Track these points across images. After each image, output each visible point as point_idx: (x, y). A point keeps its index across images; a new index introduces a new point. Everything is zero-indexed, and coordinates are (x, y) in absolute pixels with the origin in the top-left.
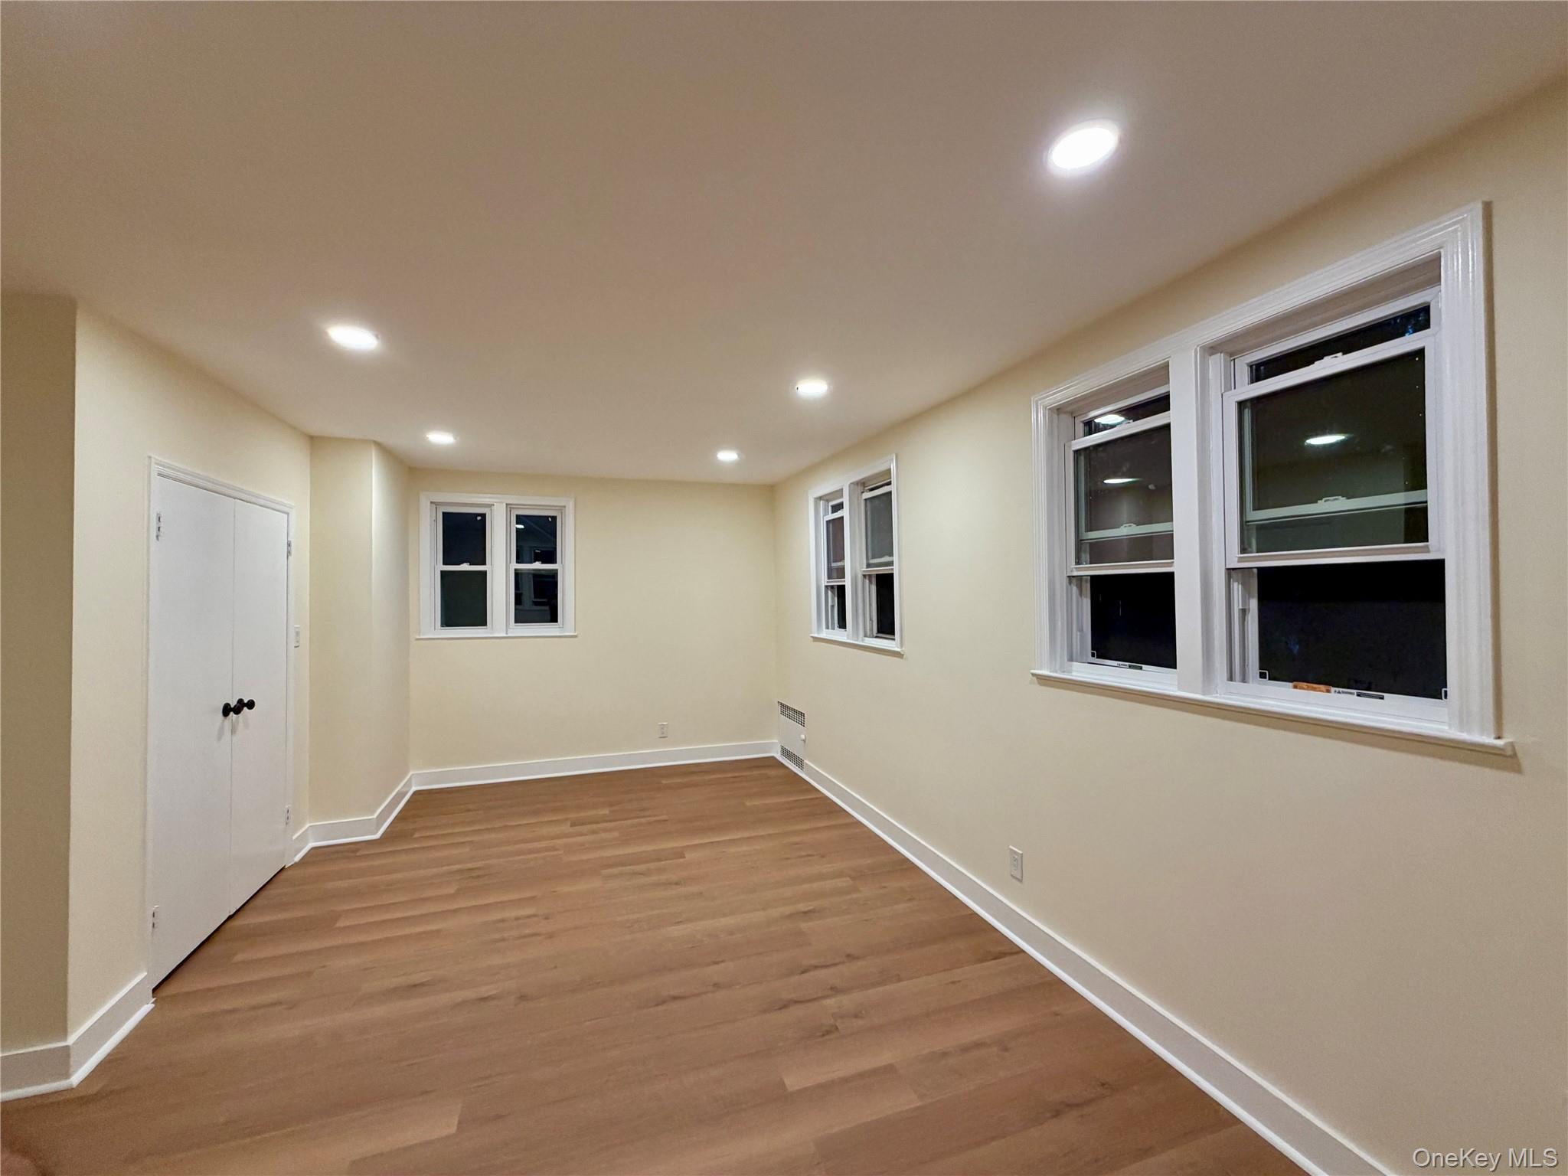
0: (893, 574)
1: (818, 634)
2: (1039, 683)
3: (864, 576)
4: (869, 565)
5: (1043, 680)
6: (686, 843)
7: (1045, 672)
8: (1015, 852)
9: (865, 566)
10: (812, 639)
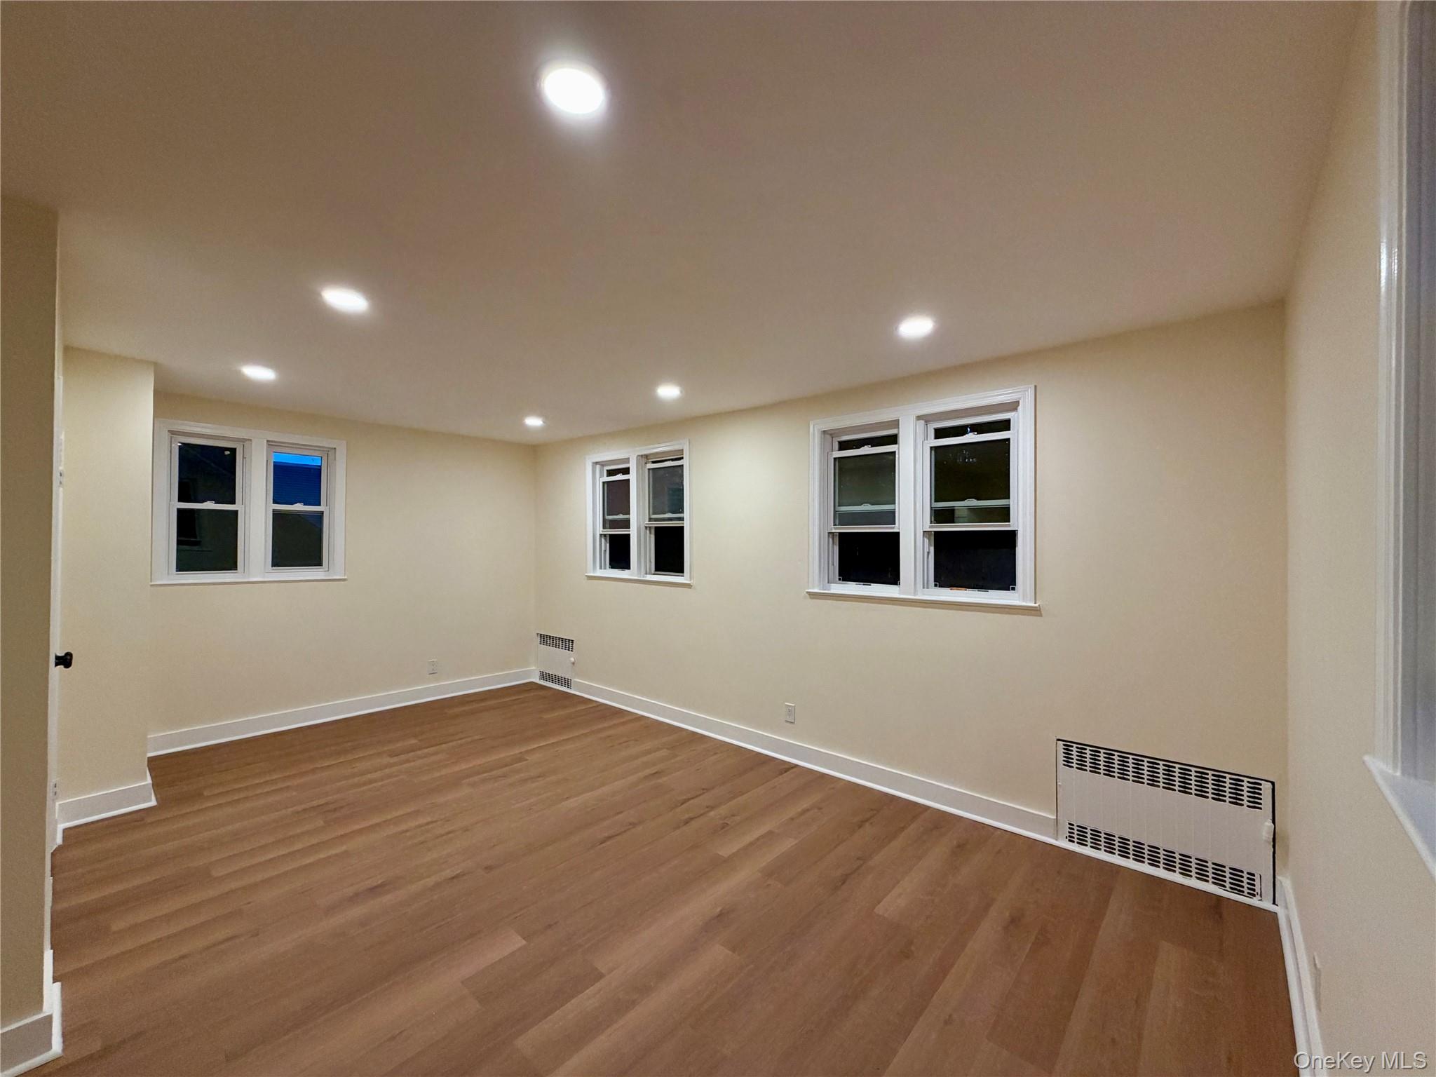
0: (683, 527)
1: (594, 572)
2: (811, 598)
3: (646, 527)
4: (650, 520)
5: (813, 595)
6: (523, 749)
7: (816, 590)
8: (790, 706)
9: (647, 520)
10: (586, 578)
